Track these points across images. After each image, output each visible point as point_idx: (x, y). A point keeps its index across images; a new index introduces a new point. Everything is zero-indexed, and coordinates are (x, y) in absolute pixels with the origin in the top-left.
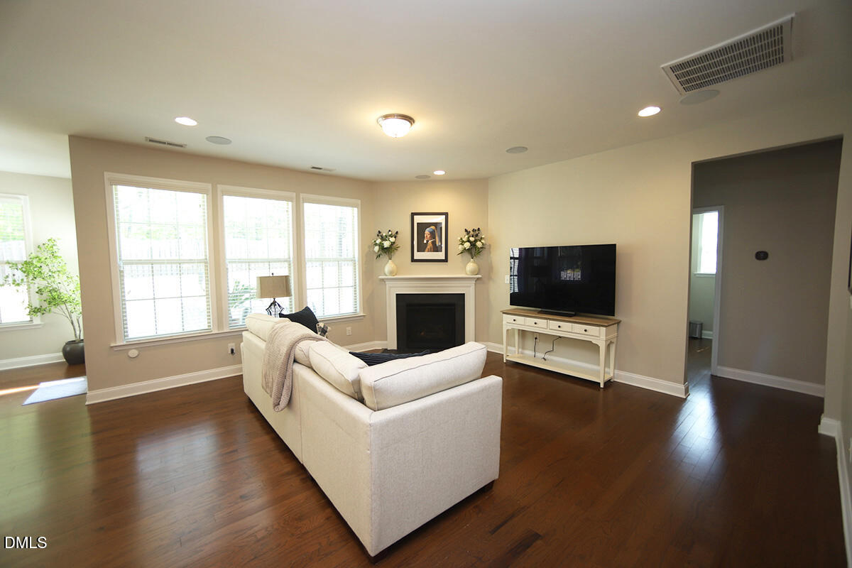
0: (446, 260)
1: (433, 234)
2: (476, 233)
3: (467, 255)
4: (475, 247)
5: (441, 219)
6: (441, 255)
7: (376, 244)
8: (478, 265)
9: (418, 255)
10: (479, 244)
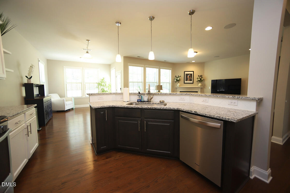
0: (193, 83)
1: (190, 76)
2: (201, 76)
3: (199, 82)
4: (201, 80)
5: (192, 73)
6: (192, 82)
7: (176, 79)
8: (202, 84)
9: (186, 82)
10: (202, 79)
